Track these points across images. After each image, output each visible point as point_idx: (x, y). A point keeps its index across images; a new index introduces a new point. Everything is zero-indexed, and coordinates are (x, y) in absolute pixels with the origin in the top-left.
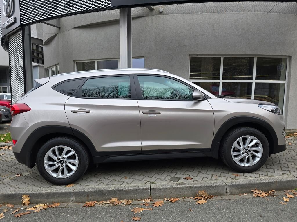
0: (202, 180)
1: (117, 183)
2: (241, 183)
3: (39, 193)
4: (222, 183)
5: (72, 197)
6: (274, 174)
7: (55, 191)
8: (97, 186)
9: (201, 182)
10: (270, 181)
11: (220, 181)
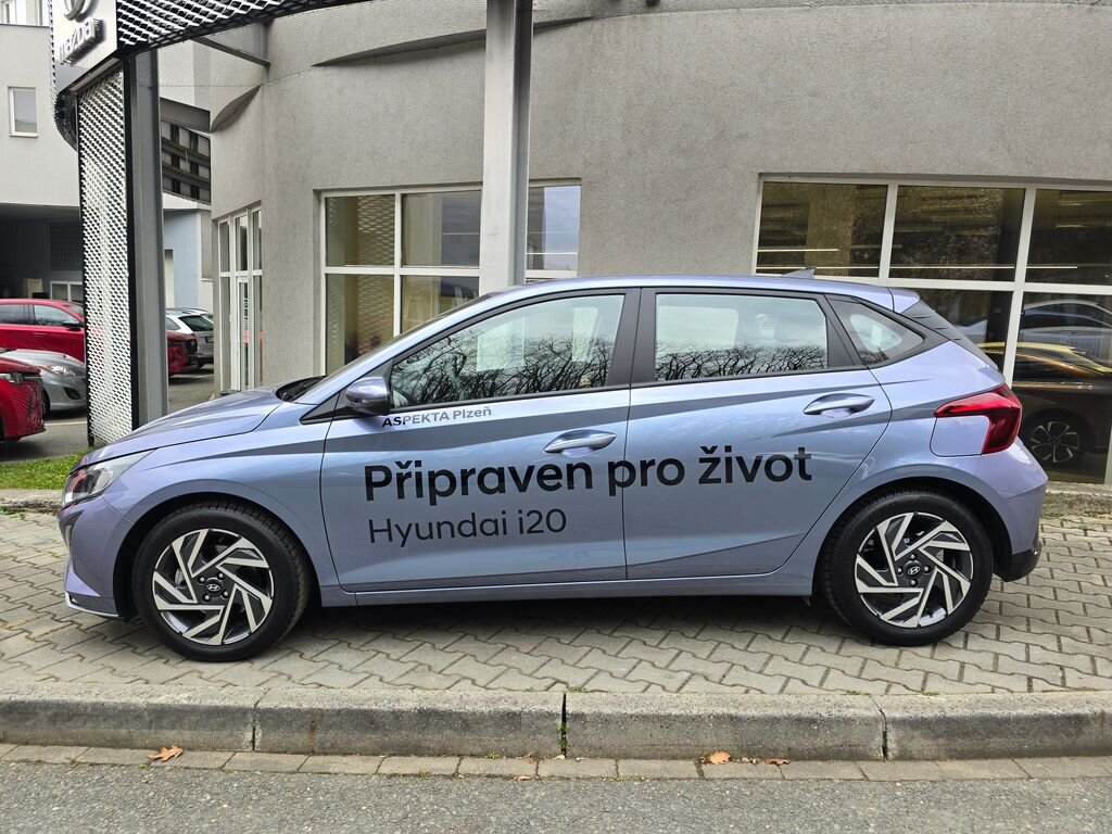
0: (782, 691)
1: (432, 680)
2: (950, 714)
3: (122, 703)
4: (866, 709)
5: (250, 727)
6: (1095, 682)
7: (185, 702)
8: (351, 690)
9: (775, 697)
10: (1076, 711)
11: (856, 697)
